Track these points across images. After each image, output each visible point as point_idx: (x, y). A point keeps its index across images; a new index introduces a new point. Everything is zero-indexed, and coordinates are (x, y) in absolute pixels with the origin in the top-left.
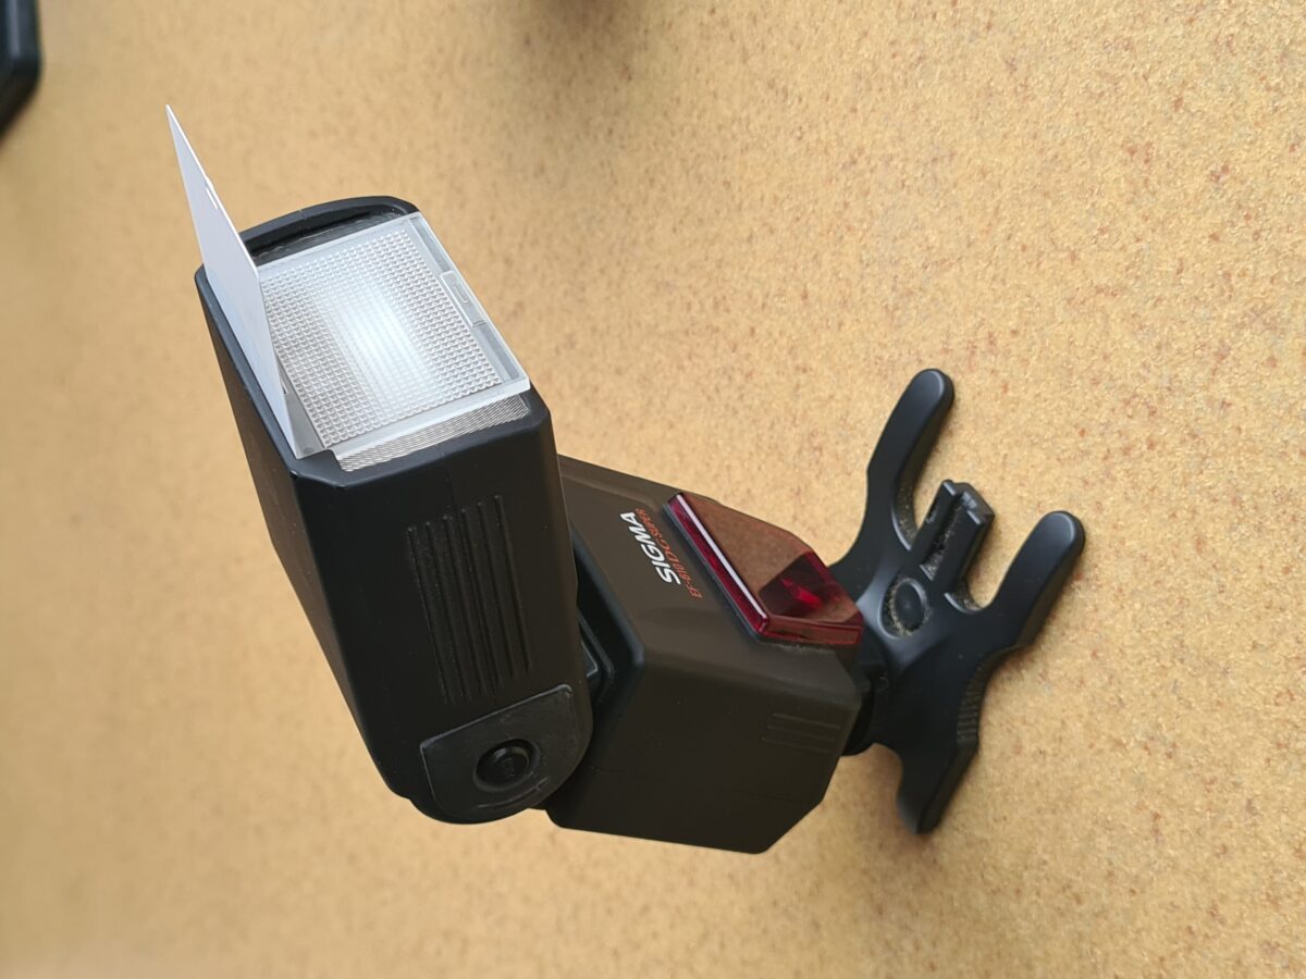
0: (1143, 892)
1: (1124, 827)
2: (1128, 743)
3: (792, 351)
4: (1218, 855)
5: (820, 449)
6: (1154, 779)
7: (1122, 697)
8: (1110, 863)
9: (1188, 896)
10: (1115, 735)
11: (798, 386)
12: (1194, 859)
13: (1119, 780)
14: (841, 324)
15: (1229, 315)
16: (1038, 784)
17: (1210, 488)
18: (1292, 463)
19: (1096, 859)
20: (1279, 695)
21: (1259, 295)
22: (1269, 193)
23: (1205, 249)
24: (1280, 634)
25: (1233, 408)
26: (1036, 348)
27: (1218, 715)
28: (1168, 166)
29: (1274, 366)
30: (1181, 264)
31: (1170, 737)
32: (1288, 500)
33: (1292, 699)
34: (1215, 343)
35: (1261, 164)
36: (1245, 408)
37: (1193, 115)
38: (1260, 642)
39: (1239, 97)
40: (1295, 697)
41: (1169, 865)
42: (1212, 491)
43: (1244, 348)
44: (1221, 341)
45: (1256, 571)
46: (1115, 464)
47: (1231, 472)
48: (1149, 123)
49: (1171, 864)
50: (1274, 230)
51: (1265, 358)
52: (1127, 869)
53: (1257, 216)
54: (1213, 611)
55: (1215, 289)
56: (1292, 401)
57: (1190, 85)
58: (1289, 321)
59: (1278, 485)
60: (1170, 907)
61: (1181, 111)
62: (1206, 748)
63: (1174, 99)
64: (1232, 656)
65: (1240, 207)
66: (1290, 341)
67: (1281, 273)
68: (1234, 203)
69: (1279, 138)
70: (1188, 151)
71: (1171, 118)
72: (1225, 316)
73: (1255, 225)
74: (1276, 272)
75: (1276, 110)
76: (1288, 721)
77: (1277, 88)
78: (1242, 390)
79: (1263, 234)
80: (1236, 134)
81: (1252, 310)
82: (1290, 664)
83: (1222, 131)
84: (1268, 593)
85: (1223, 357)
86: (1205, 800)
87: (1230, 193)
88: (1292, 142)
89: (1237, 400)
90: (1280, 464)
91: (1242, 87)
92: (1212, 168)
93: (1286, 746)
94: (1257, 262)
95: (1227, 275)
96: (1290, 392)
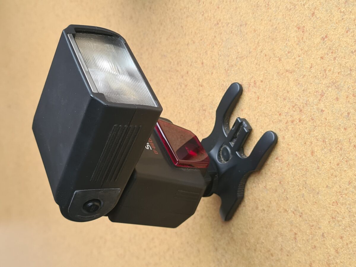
0: (291, 256)
1: (286, 236)
2: (289, 211)
3: (198, 79)
4: (313, 248)
5: (205, 110)
6: (296, 223)
7: (287, 196)
8: (282, 246)
9: (304, 259)
10: (285, 208)
11: (200, 91)
12: (306, 248)
13: (286, 221)
14: (212, 73)
15: (325, 83)
16: (262, 219)
17: (317, 136)
18: (341, 131)
19: (278, 244)
20: (334, 202)
21: (334, 77)
22: (339, 45)
23: (319, 62)
24: (335, 184)
25: (324, 112)
26: (268, 87)
27: (315, 206)
28: (309, 34)
29: (338, 100)
30: (312, 65)
31: (301, 210)
32: (339, 143)
33: (337, 204)
34: (320, 91)
35: (337, 36)
36: (328, 112)
37: (317, 18)
38: (329, 186)
39: (332, 14)
40: (338, 204)
41: (298, 249)
42: (317, 137)
43: (329, 94)
44: (322, 91)
45: (329, 163)
46: (289, 125)
47: (323, 132)
48: (304, 20)
49: (299, 249)
50: (340, 57)
51: (335, 98)
52: (287, 249)
53: (335, 53)
54: (315, 174)
55: (322, 74)
56: (342, 112)
57: (317, 9)
58: (343, 87)
59: (337, 138)
60: (298, 261)
61: (314, 17)
62: (311, 216)
63: (312, 13)
64: (320, 189)
65: (330, 49)
66: (343, 93)
67: (341, 71)
68: (328, 48)
69: (343, 28)
70: (316, 30)
71: (311, 19)
72: (324, 83)
73: (334, 55)
74: (340, 71)
75: (343, 19)
76: (336, 211)
77: (343, 12)
78: (328, 107)
79: (337, 58)
80: (330, 26)
81: (332, 82)
82: (337, 194)
83: (326, 24)
84: (332, 171)
85: (323, 96)
86: (310, 231)
87: (327, 44)
88: (347, 30)
89: (326, 110)
90: (338, 131)
91: (333, 10)
92: (322, 36)
93: (335, 218)
94: (334, 67)
95: (325, 70)
96: (342, 109)
